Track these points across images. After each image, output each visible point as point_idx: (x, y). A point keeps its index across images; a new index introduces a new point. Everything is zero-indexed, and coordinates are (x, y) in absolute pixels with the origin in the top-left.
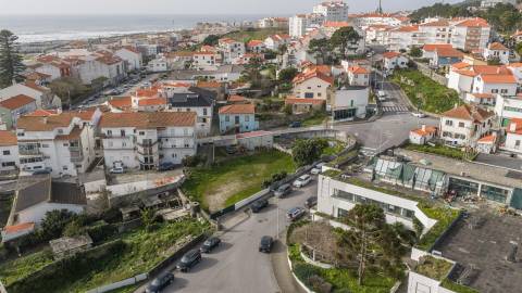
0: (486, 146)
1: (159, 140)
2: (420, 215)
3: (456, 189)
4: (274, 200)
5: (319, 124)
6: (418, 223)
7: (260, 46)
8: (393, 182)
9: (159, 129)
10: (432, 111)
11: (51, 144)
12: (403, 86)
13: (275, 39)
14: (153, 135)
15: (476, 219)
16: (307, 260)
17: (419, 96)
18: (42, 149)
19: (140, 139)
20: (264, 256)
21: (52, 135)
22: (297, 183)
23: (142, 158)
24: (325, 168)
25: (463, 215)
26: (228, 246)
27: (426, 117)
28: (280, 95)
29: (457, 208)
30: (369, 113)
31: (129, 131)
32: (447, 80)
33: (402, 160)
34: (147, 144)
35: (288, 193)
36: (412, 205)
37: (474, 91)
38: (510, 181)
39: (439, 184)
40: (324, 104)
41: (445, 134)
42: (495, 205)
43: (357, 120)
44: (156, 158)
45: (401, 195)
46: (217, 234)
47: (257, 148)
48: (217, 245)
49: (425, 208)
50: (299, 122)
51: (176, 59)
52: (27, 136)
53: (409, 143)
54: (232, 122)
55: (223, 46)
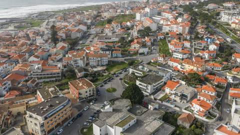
1: (101, 60)
4: (123, 73)
5: (135, 56)
7: (125, 25)
9: (101, 58)
11: (80, 61)
15: (150, 75)
17: (161, 49)
18: (77, 61)
19: (97, 60)
23: (97, 64)
24: (131, 67)
25: (148, 74)
28: (128, 47)
30: (148, 53)
31: (95, 58)
35: (125, 71)
38: (158, 70)
40: (138, 51)
41: (159, 60)
43: (145, 55)
44: (100, 64)
46: (113, 77)
48: (113, 79)
50: (131, 55)
51: (98, 29)
52: (75, 59)
53: (151, 62)
54: (116, 55)
55: (114, 24)
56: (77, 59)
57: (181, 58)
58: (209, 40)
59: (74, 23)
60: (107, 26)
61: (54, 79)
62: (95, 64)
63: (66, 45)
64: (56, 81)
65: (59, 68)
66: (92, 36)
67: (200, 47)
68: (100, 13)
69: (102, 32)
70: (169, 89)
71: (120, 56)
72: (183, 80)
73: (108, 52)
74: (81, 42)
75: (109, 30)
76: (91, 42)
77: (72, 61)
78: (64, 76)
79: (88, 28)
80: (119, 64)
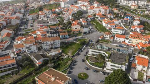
0: (112, 40)
1: (54, 43)
2: (106, 54)
3: (110, 49)
4: (80, 53)
5: (80, 35)
6: (105, 55)
7: (55, 11)
8: (100, 49)
9: (54, 41)
10: (101, 31)
11: (32, 46)
12: (94, 25)
13: (59, 9)
14: (53, 42)
15: (113, 53)
16: (91, 62)
17: (97, 27)
18: (30, 47)
19: (50, 43)
20: (83, 62)
21: (32, 44)
22: (83, 49)
23: (50, 47)
24: (89, 47)
25: (111, 53)
26: (77, 62)
27: (100, 33)
28: (69, 29)
29: (110, 52)
30: (89, 32)
31: (48, 42)
32: (103, 24)
33: (101, 45)
34: (52, 44)
35: (82, 51)
36: (104, 52)
37: (108, 27)
38: (117, 47)
39: (107, 49)
40: (80, 31)
41: (105, 37)
42: (115, 51)
43: (87, 34)
44: (53, 47)
45: (102, 51)
46: (74, 60)
47: (71, 42)
48: (76, 62)
49: (106, 53)
50: (76, 35)
51: (34, 16)
52: (27, 45)
53: (99, 40)
54: (63, 37)
55: (45, 11)
56: (30, 45)
57: (121, 33)
58: (129, 18)
59: (10, 12)
60: (40, 13)
61: (10, 72)
62: (48, 47)
63: (11, 32)
64: (13, 74)
65: (13, 58)
66: (30, 22)
67: (126, 23)
68: (27, 4)
69: (38, 18)
70: (141, 66)
71: (68, 37)
72: (143, 54)
73: (55, 35)
74: (22, 27)
75: (43, 15)
76: (32, 26)
77: (24, 48)
78: (21, 66)
79: (24, 16)
80: (71, 45)
